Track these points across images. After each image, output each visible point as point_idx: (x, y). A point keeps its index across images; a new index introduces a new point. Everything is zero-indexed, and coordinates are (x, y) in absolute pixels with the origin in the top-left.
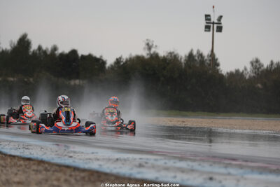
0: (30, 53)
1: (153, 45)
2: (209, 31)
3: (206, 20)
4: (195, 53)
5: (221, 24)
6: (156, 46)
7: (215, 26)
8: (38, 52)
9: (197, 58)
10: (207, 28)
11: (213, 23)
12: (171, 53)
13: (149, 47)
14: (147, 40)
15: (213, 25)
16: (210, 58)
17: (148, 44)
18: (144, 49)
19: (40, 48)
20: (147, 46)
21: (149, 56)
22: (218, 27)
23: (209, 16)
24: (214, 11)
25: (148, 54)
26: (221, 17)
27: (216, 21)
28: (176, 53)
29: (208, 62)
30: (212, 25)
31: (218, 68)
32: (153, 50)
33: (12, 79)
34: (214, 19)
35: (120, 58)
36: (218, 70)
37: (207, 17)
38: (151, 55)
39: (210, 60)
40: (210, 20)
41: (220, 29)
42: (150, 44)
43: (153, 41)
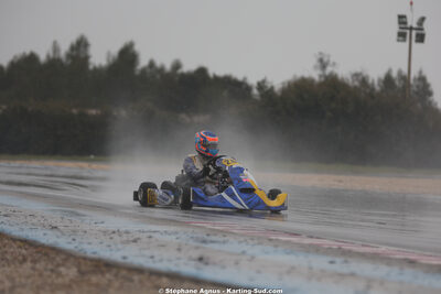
0: (137, 73)
1: (329, 61)
2: (405, 40)
3: (400, 23)
4: (394, 74)
5: (422, 29)
6: (334, 64)
7: (414, 33)
8: (149, 70)
9: (397, 83)
10: (402, 36)
11: (411, 29)
12: (356, 75)
13: (323, 64)
14: (321, 53)
15: (411, 32)
16: (417, 83)
17: (321, 60)
18: (315, 67)
19: (152, 64)
20: (319, 64)
21: (323, 79)
22: (417, 35)
23: (404, 17)
24: (411, 9)
25: (320, 76)
26: (423, 19)
27: (415, 26)
28: (364, 74)
29: (415, 89)
30: (408, 31)
31: (431, 98)
32: (329, 70)
33: (93, 112)
34: (412, 21)
35: (264, 81)
36: (430, 103)
37: (402, 19)
38: (327, 78)
39: (418, 87)
40: (405, 23)
41: (421, 38)
42: (325, 59)
43: (329, 56)
